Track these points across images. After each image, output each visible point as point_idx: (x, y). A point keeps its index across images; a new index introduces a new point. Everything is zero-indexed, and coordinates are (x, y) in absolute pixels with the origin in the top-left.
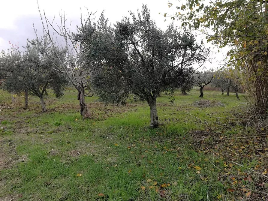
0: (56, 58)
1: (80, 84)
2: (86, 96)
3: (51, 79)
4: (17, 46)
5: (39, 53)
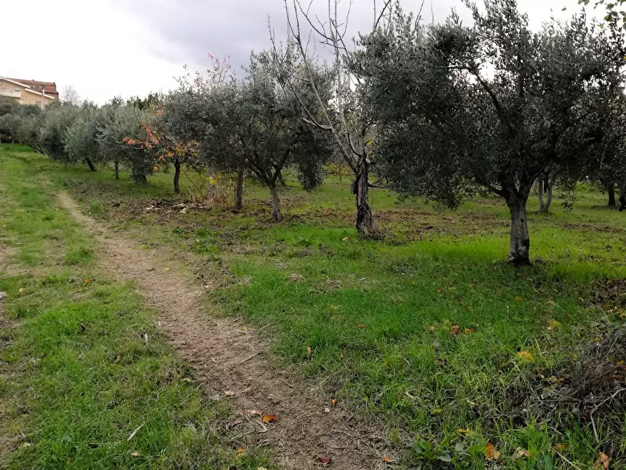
0: (311, 93)
1: (360, 156)
2: (371, 186)
3: (296, 142)
4: (227, 62)
5: (275, 82)
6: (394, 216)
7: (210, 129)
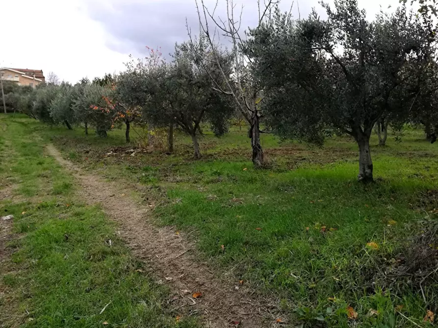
0: (217, 70)
1: (253, 112)
2: (262, 132)
3: (208, 104)
4: (159, 51)
5: (193, 63)
6: (278, 152)
7: (149, 97)
